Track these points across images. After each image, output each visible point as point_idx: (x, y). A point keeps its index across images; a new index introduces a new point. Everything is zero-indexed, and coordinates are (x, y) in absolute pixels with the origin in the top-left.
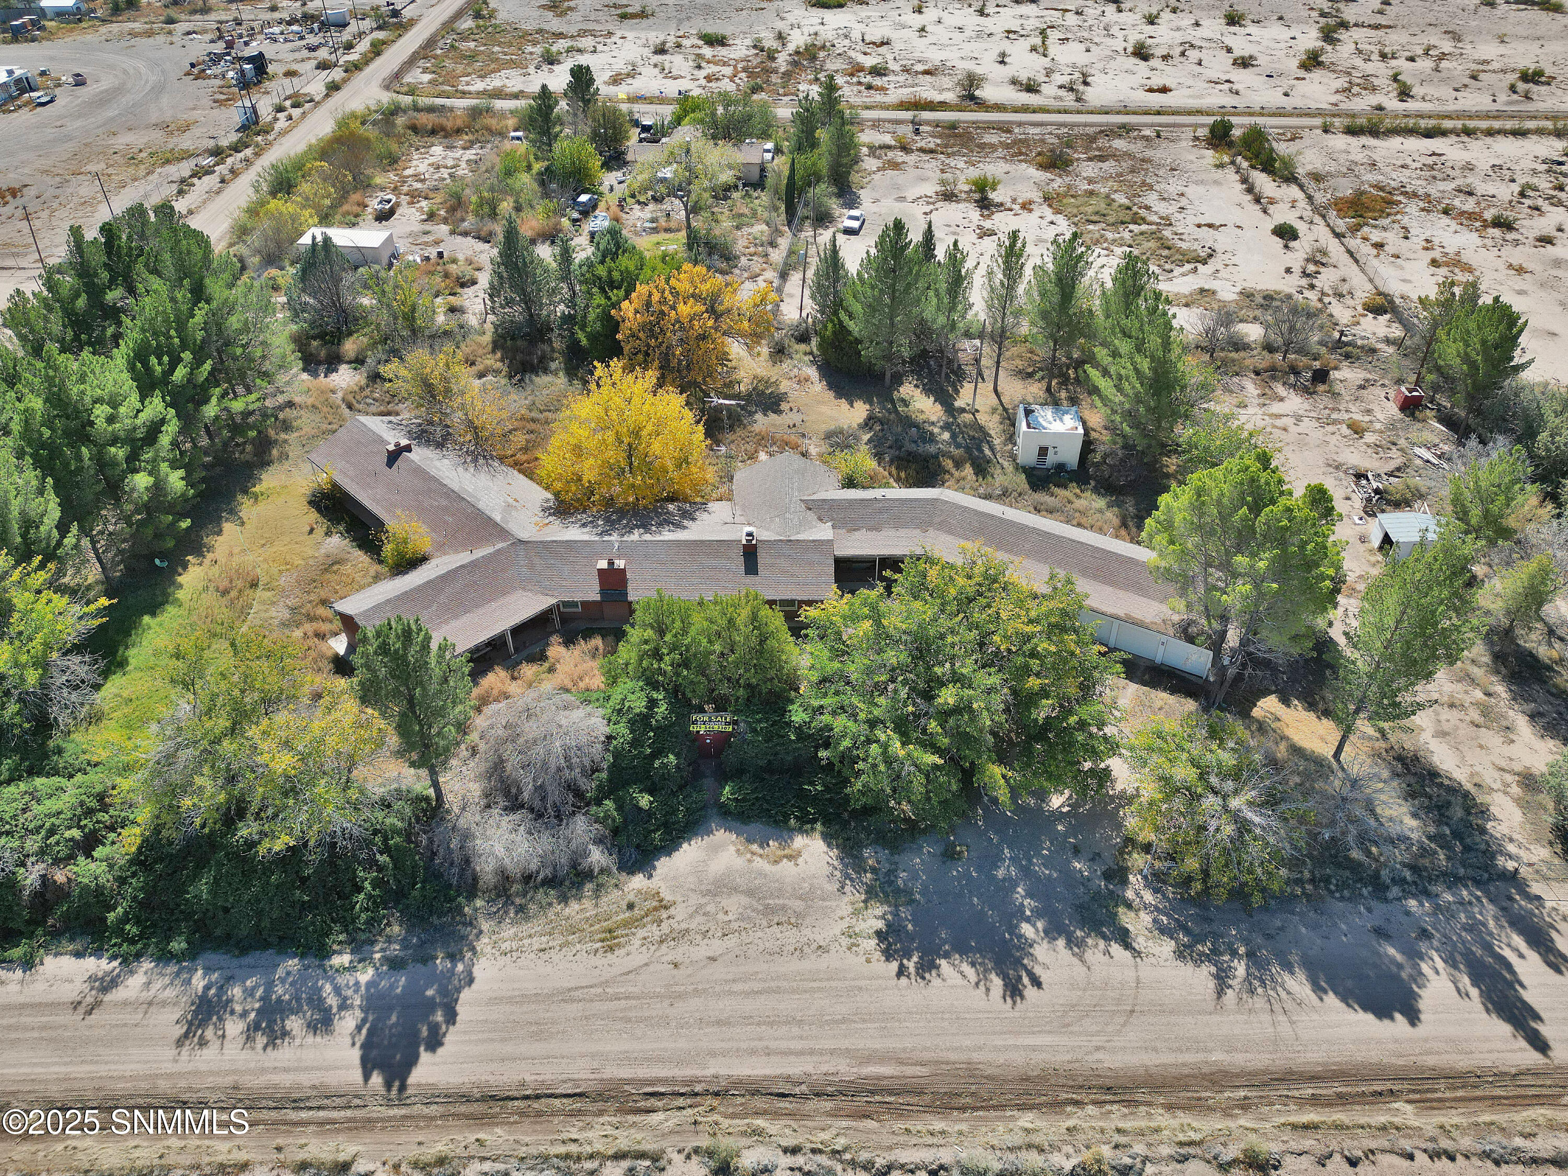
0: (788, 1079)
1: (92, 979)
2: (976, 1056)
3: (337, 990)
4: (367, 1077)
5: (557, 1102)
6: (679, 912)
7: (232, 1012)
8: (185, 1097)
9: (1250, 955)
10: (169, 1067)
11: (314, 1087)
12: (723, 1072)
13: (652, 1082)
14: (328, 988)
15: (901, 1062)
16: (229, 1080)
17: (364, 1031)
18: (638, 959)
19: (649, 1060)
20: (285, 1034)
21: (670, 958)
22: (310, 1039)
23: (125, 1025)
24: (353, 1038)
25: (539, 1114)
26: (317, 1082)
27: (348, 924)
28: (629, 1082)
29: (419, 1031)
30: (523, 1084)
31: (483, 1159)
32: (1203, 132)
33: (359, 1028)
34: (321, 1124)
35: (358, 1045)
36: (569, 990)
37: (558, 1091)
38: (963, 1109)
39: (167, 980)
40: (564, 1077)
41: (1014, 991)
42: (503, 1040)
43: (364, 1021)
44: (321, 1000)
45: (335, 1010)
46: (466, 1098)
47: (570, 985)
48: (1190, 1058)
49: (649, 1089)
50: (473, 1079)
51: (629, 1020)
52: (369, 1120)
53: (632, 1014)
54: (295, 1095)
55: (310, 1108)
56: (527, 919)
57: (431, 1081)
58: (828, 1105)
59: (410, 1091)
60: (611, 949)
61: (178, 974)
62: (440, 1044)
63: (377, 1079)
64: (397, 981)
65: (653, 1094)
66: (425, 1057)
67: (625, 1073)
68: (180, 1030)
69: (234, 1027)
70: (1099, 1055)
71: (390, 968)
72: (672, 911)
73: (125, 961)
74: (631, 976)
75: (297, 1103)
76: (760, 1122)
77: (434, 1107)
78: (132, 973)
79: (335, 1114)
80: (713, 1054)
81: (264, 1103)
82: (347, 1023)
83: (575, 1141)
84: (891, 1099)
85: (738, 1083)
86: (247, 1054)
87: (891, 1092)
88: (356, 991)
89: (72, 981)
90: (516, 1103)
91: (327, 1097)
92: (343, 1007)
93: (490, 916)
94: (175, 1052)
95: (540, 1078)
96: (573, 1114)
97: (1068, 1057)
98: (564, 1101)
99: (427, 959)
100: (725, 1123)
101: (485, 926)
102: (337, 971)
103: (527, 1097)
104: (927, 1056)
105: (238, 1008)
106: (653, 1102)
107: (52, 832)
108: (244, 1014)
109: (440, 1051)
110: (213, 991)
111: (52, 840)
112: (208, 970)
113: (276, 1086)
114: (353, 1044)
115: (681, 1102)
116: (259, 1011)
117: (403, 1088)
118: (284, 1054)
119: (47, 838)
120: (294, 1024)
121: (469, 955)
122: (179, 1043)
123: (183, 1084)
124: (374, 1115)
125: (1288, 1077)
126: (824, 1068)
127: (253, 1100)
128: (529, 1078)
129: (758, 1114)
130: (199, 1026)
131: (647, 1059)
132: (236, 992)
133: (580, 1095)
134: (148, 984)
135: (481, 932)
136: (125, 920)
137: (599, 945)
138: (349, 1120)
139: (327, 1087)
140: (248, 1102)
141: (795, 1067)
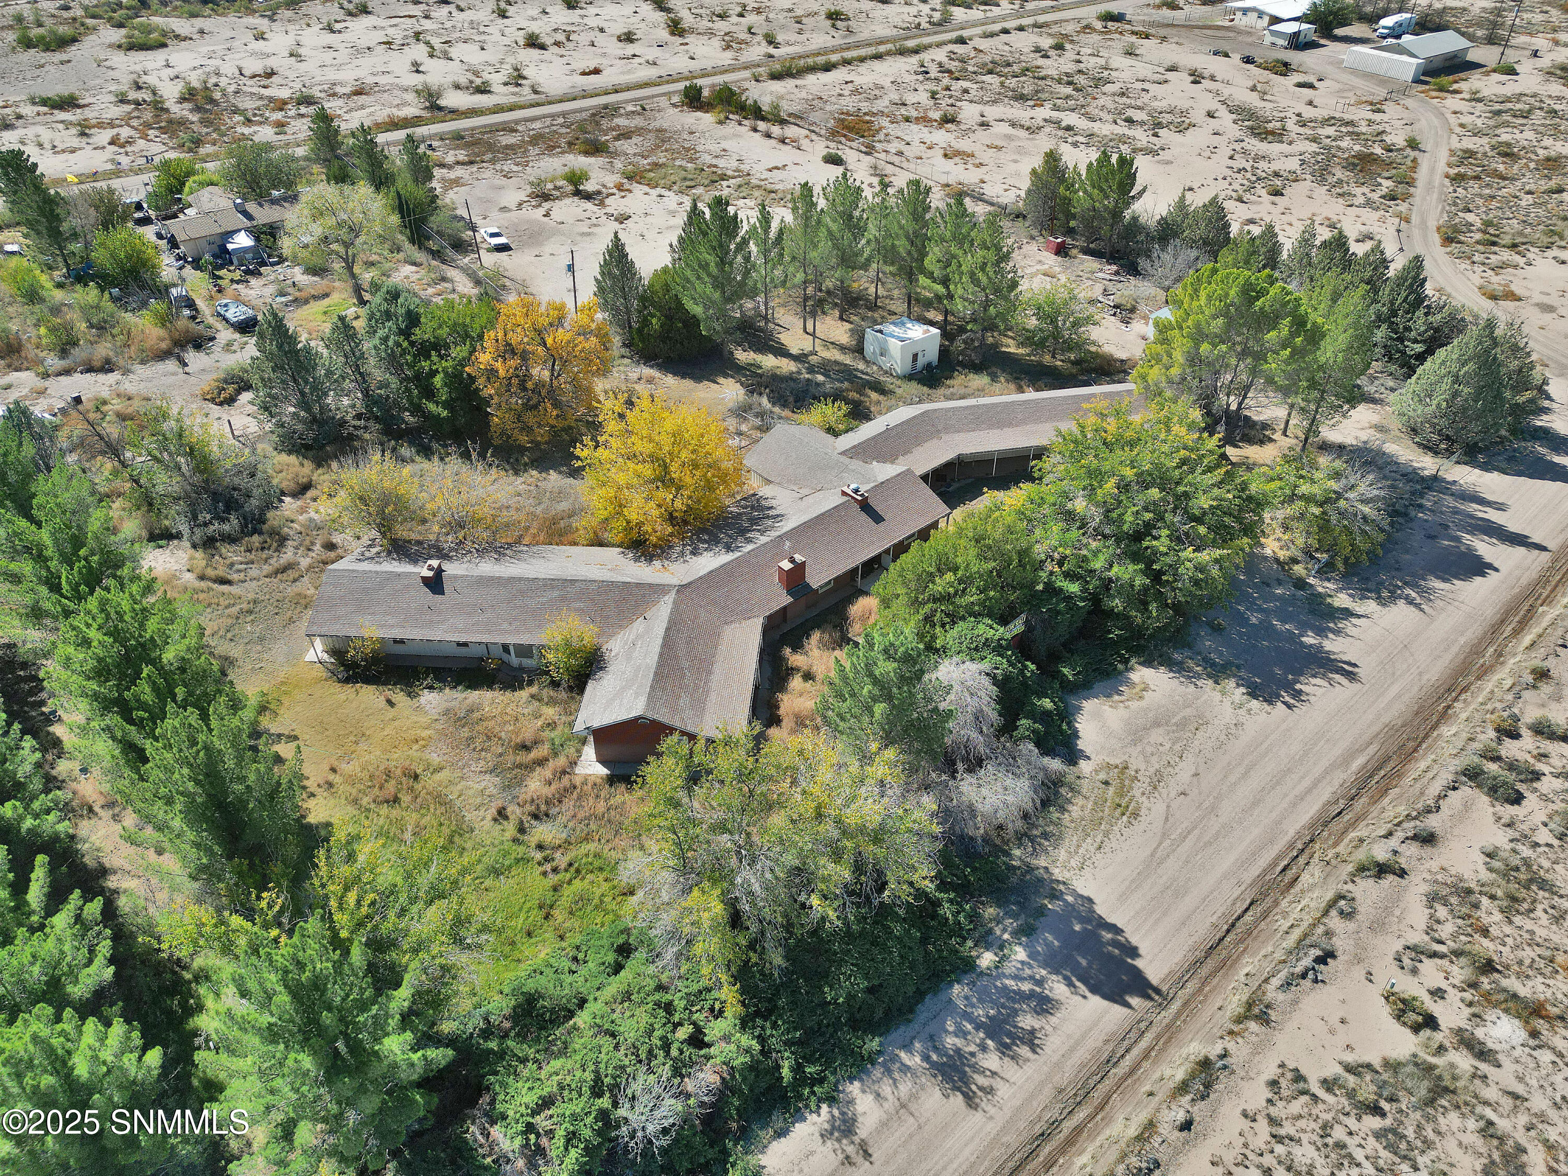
0: (1329, 803)
1: (825, 1135)
2: (1385, 719)
3: (1016, 978)
4: (1128, 1005)
5: (1248, 918)
6: (1136, 763)
7: (973, 1054)
8: (1037, 1130)
9: (1406, 583)
10: (992, 1128)
11: (1107, 1042)
12: (1298, 826)
13: (1274, 864)
14: (1010, 983)
15: (1361, 750)
16: (1048, 1092)
17: (1078, 984)
18: (1159, 808)
19: (1254, 855)
20: (1032, 1032)
21: (1173, 794)
22: (1053, 1020)
23: (911, 1136)
24: (1076, 993)
25: (1249, 933)
26: (1103, 1037)
27: (959, 932)
28: (1265, 872)
29: (1109, 953)
30: (1215, 926)
31: (1266, 981)
32: (676, 99)
33: (1070, 984)
34: (1145, 1057)
35: (1088, 994)
36: (1152, 855)
37: (1239, 912)
38: (1415, 750)
39: (887, 1081)
40: (1229, 902)
41: (1351, 676)
42: (1165, 914)
43: (1066, 978)
44: (1019, 993)
45: (1038, 989)
46: (1199, 963)
47: (1148, 852)
48: (1455, 649)
49: (1279, 868)
50: (1186, 948)
51: (1209, 843)
52: (1169, 1027)
53: (1206, 839)
54: (1105, 1056)
55: (1123, 1056)
56: (1060, 837)
57: (1166, 971)
58: (1364, 800)
59: (1164, 989)
60: (1136, 815)
61: (889, 1070)
62: (1136, 948)
63: (1134, 1001)
64: (1045, 940)
65: (1284, 870)
66: (1139, 963)
67: (1255, 871)
68: (957, 1099)
69: (991, 1060)
70: (1426, 677)
71: (1028, 935)
72: (1133, 767)
73: (831, 1100)
74: (1171, 820)
75: (1111, 1062)
76: (1353, 835)
77: (1189, 985)
78: (851, 1102)
79: (1144, 1044)
80: (1278, 823)
81: (1092, 1083)
82: (1057, 988)
83: (1292, 926)
84: (1382, 773)
85: (1312, 826)
86: (1030, 1067)
87: (1379, 768)
88: (1031, 967)
89: (812, 1153)
90: (1228, 939)
91: (1123, 1039)
92: (1040, 982)
93: (1035, 853)
94: (980, 1114)
95: (1219, 914)
96: (1265, 915)
97: (1416, 689)
98: (1250, 913)
99: (1041, 912)
100: (1340, 849)
101: (1042, 862)
102: (997, 967)
103: (1228, 931)
104: (1366, 737)
106: (1290, 874)
107: (666, 1046)
108: (983, 1048)
109: (1141, 951)
110: (934, 1057)
111: (674, 1053)
112: (907, 1047)
113: (1083, 1065)
114: (1085, 997)
115: (1302, 860)
116: (989, 1036)
117: (1157, 991)
118: (1053, 1043)
119: (668, 1053)
120: (1027, 1022)
121: (1062, 887)
123: (1022, 1125)
124: (1166, 1021)
125: (1495, 628)
126: (1336, 783)
127: (1083, 1087)
128: (1214, 919)
129: (1345, 832)
130: (967, 1084)
131: (1254, 854)
132: (950, 1041)
133: (1251, 904)
134: (878, 1096)
135: (1046, 868)
136: (797, 1069)
137: (1125, 818)
138: (1158, 1037)
139: (1114, 1034)
140: (1081, 1092)
141: (1325, 793)
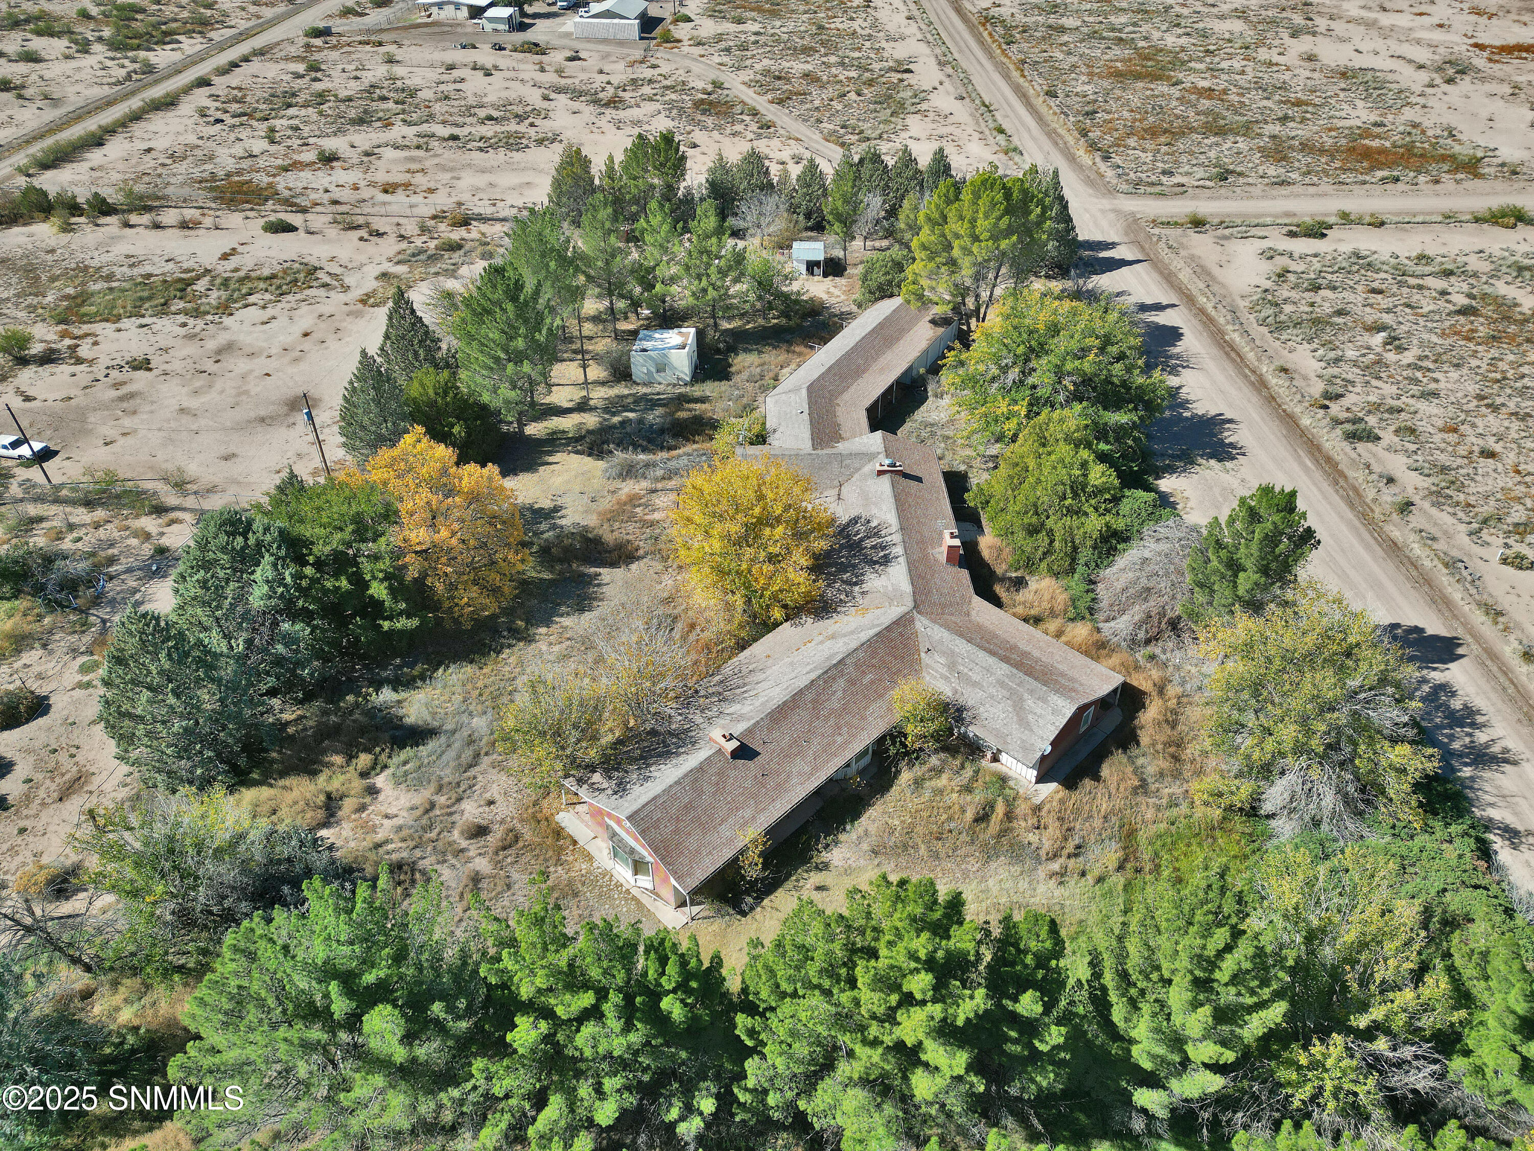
1: (1515, 847)
4: (1462, 656)
7: (1472, 742)
17: (1435, 666)
20: (1466, 707)
22: (1460, 692)
24: (1443, 670)
29: (1416, 640)
33: (1435, 669)
34: (1505, 674)
35: (1446, 666)
39: (1479, 793)
44: (1430, 694)
45: (1431, 685)
52: (1485, 650)
61: (1471, 788)
62: (1416, 626)
63: (1460, 652)
66: (1429, 632)
68: (1507, 768)
73: (1487, 829)
78: (1491, 820)
82: (1435, 676)
86: (1493, 722)
89: (1526, 860)
92: (1426, 681)
94: (1524, 764)
105: (1467, 740)
108: (1470, 735)
109: (1420, 625)
110: (1466, 760)
114: (1446, 669)
116: (1462, 726)
117: (1455, 638)
118: (1479, 702)
120: (1456, 704)
122: (1515, 763)
124: (1480, 648)
130: (1496, 758)
132: (1457, 746)
134: (1492, 805)
